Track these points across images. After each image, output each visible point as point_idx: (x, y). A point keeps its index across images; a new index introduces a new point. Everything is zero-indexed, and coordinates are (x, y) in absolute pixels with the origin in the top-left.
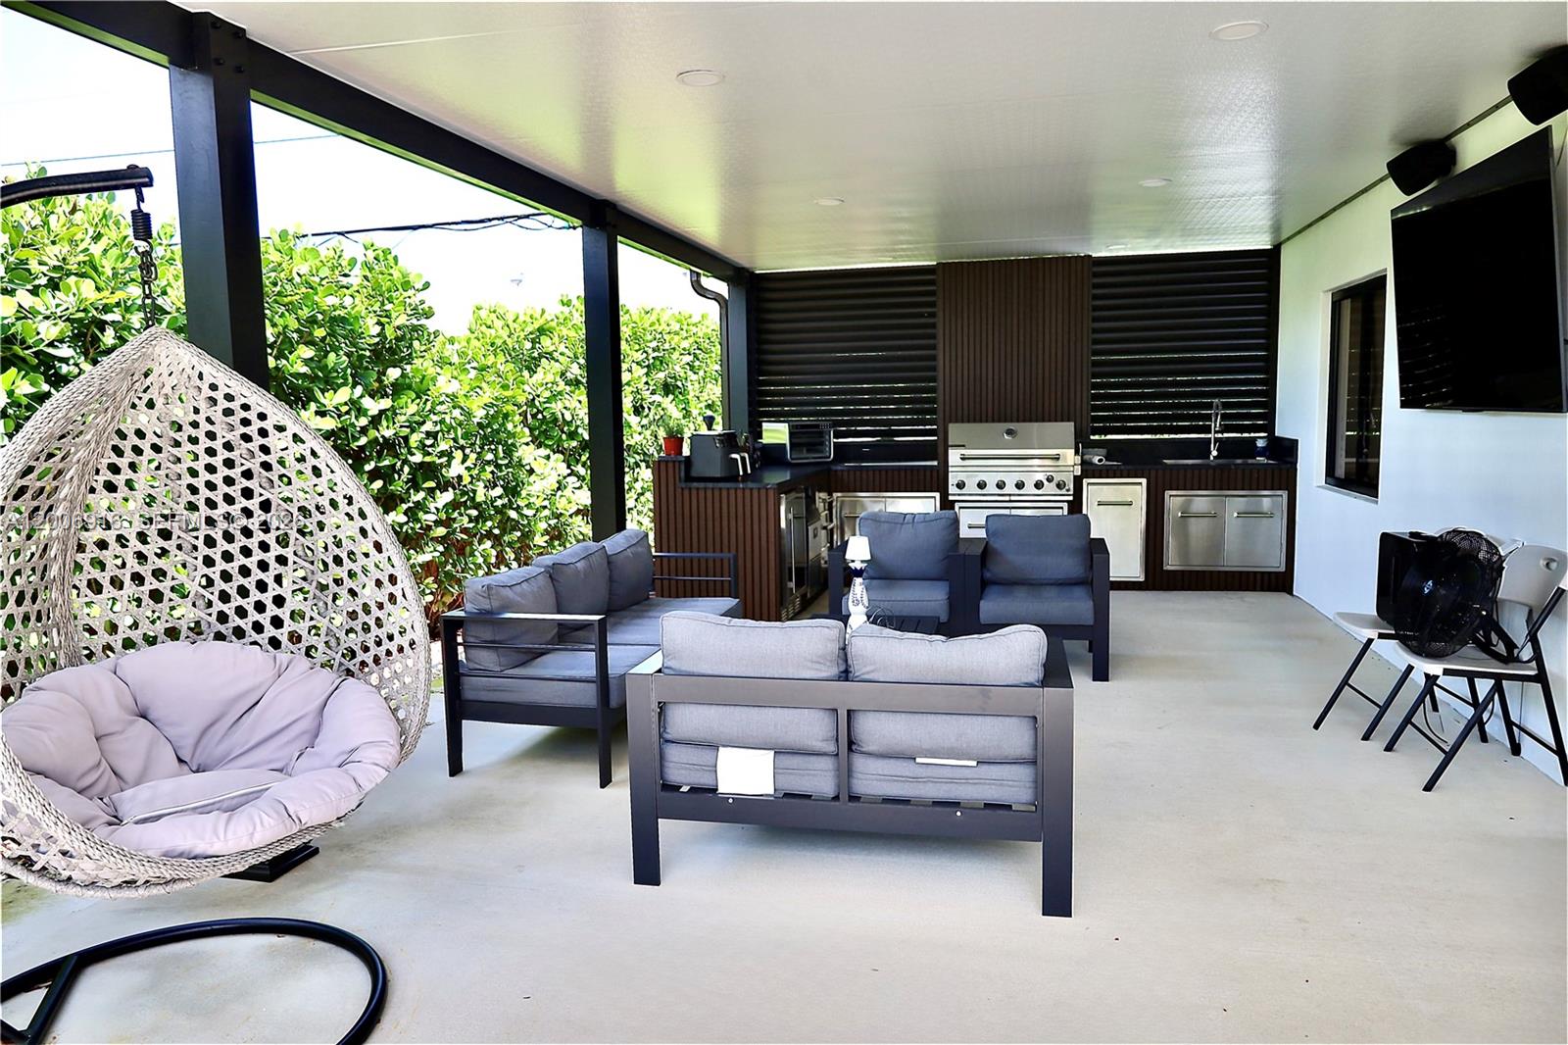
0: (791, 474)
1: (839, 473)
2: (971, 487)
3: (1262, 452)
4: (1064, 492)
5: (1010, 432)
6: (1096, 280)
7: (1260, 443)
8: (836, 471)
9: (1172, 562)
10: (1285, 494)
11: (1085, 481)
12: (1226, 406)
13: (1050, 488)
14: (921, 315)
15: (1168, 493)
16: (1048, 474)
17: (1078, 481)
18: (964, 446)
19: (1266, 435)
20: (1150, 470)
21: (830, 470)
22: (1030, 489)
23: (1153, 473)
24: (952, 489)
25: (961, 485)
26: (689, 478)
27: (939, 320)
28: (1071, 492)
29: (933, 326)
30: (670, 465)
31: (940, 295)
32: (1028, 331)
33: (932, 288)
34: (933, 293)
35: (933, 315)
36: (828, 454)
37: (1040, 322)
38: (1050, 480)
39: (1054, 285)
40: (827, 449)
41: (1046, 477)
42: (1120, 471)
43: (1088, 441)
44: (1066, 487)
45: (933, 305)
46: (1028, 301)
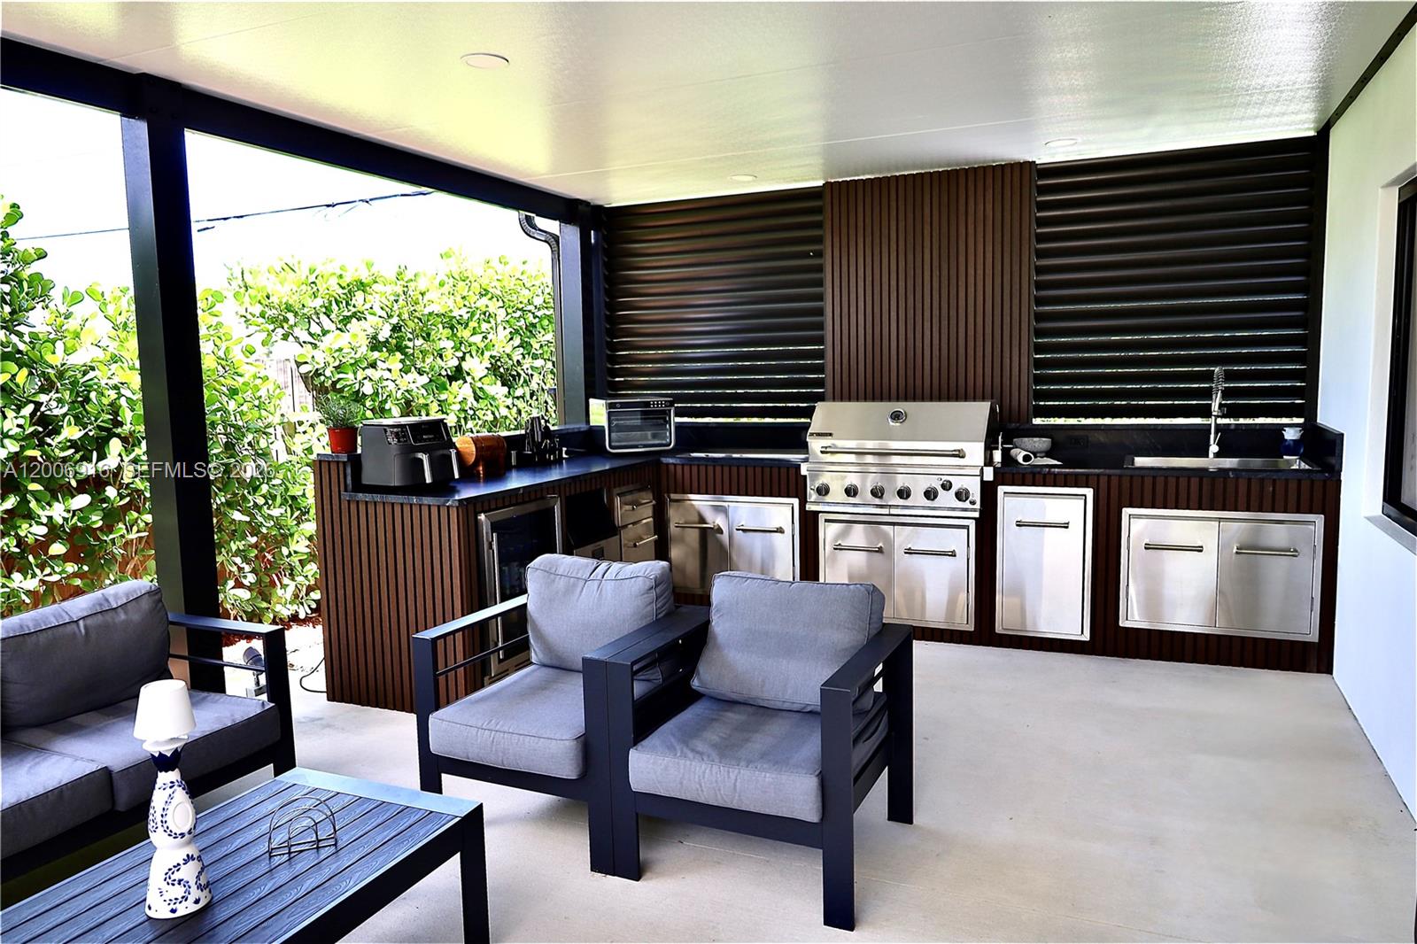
1: (672, 468)
2: (837, 494)
3: (1293, 448)
4: (967, 505)
5: (896, 416)
6: (1042, 182)
7: (1290, 435)
8: (668, 465)
9: (1133, 615)
10: (1319, 520)
11: (1001, 489)
13: (946, 499)
14: (805, 255)
15: (1126, 511)
16: (944, 478)
17: (988, 491)
18: (831, 435)
19: (1301, 420)
20: (1098, 476)
21: (659, 464)
22: (918, 498)
23: (1105, 480)
24: (812, 496)
25: (823, 491)
26: (359, 487)
27: (827, 261)
28: (978, 506)
29: (820, 269)
30: (333, 467)
31: (828, 225)
32: (945, 272)
33: (818, 218)
34: (819, 225)
35: (819, 254)
36: (668, 440)
37: (962, 259)
38: (947, 486)
39: (981, 207)
40: (668, 434)
41: (941, 482)
42: (1052, 476)
43: (1027, 426)
44: (971, 498)
45: (819, 240)
46: (945, 230)
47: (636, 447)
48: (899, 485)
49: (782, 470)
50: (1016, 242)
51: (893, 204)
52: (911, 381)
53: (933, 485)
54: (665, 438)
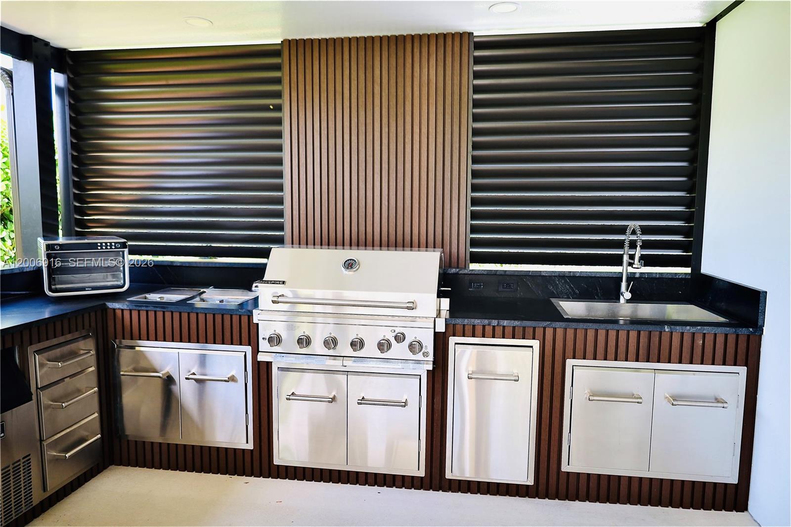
0: (51, 312)
1: (119, 313)
2: (289, 343)
4: (419, 357)
5: (350, 264)
6: (478, 53)
8: (114, 310)
9: (574, 460)
10: (742, 371)
11: (452, 340)
12: (645, 230)
13: (399, 351)
14: (266, 108)
15: (570, 363)
16: (398, 330)
17: (440, 342)
18: (284, 283)
20: (544, 328)
21: (105, 309)
22: (370, 349)
23: (549, 332)
24: (264, 345)
25: (276, 340)
27: (285, 115)
28: (430, 357)
29: (279, 122)
31: (286, 81)
32: (393, 129)
33: (277, 74)
34: (278, 81)
35: (278, 108)
36: (122, 282)
37: (408, 119)
38: (400, 338)
39: (425, 71)
40: (122, 276)
41: (394, 334)
42: (502, 328)
43: (466, 272)
44: (424, 350)
45: (278, 95)
46: (393, 90)
47: (83, 289)
48: (352, 337)
49: (234, 317)
50: (456, 107)
51: (346, 64)
52: (362, 228)
53: (387, 337)
54: (118, 280)
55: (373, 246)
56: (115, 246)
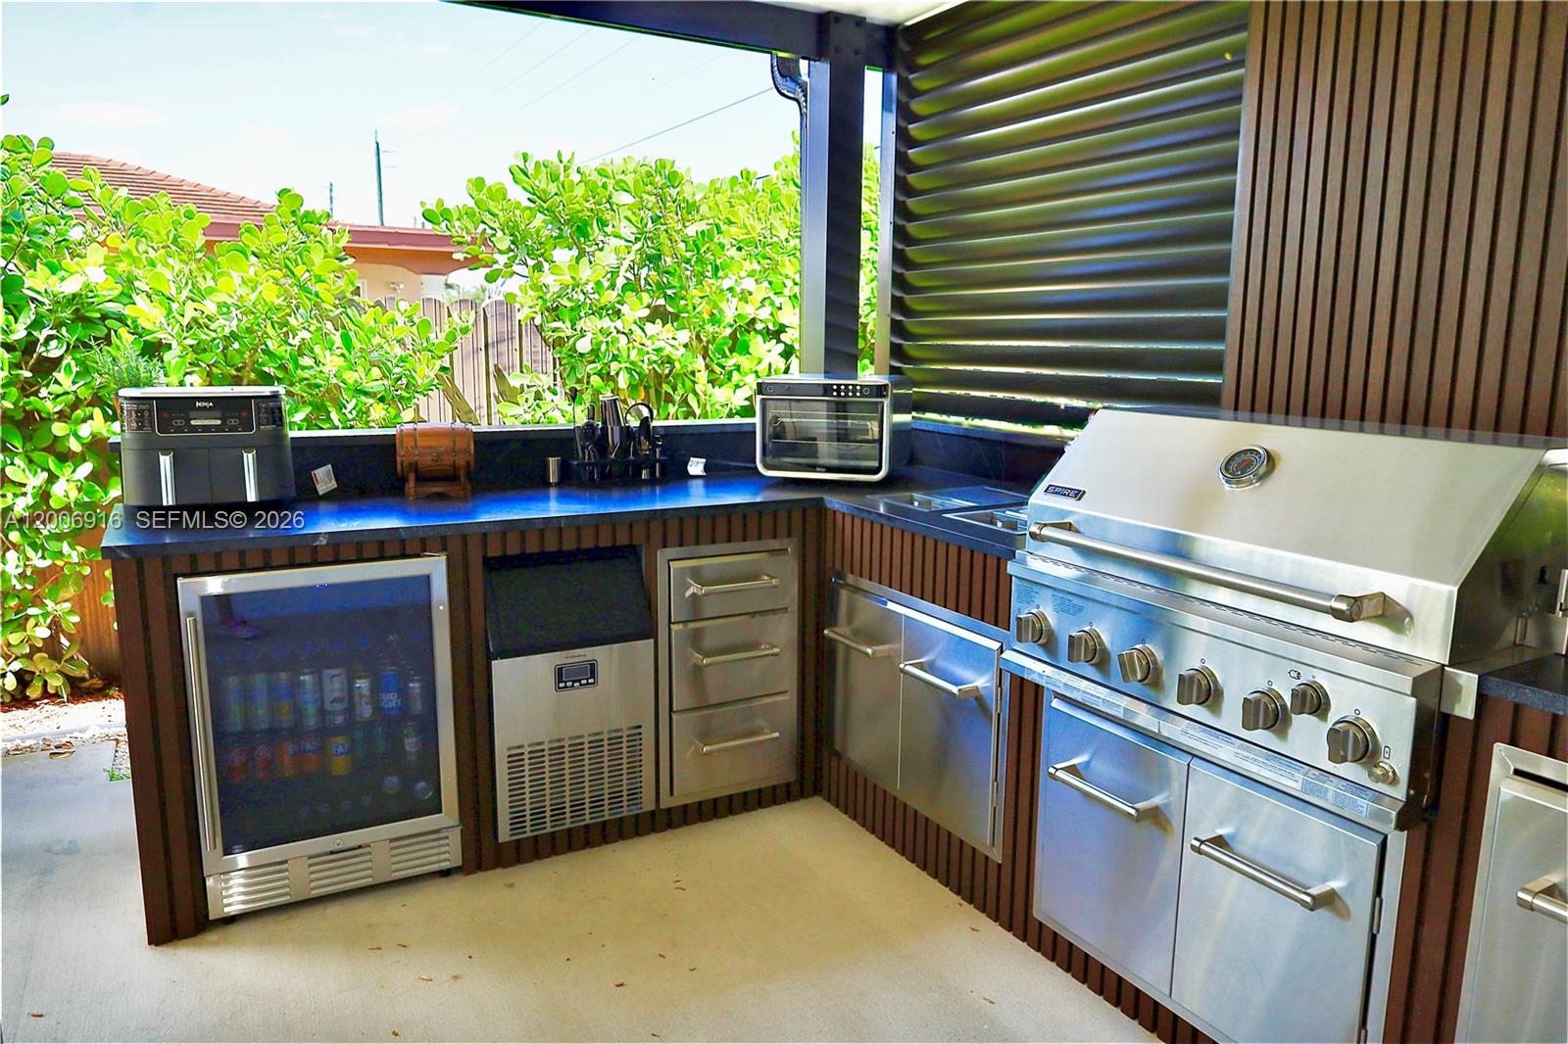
1: (839, 519)
5: (1243, 464)
11: (1505, 756)
18: (1080, 496)
21: (820, 507)
36: (875, 462)
40: (876, 451)
47: (813, 469)
53: (1276, 689)
55: (1448, 425)
56: (861, 392)
